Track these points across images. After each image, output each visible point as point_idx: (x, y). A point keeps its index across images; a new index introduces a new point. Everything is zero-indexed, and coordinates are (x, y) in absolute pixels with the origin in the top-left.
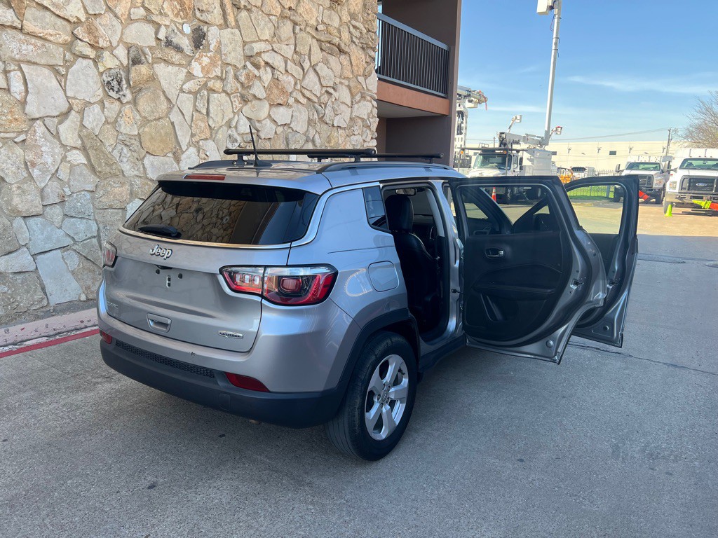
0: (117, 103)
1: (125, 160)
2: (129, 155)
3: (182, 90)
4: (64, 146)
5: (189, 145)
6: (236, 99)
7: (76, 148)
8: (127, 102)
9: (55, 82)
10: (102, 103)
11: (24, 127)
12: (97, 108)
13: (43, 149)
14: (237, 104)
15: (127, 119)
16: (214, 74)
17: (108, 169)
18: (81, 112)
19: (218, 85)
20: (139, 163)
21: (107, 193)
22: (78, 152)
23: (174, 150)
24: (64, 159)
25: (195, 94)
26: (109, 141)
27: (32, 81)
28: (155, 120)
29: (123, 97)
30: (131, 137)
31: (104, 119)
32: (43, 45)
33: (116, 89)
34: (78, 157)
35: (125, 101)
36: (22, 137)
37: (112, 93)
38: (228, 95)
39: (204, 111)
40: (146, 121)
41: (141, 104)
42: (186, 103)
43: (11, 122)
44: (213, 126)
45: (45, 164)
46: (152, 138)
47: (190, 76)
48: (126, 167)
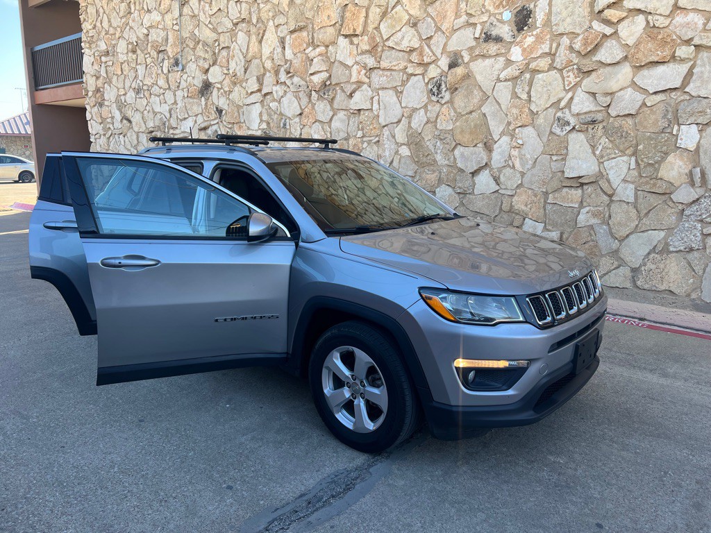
0: (438, 105)
1: (439, 151)
2: (441, 147)
3: (498, 80)
4: (397, 143)
5: (502, 134)
6: (571, 74)
7: (404, 144)
8: (445, 103)
9: (395, 98)
10: (425, 107)
11: (378, 132)
12: (422, 111)
13: (386, 146)
14: (572, 78)
15: (443, 117)
16: (540, 52)
17: (425, 159)
18: (410, 117)
19: (543, 63)
20: (450, 154)
21: (421, 179)
22: (405, 147)
23: (485, 140)
24: (397, 152)
25: (514, 79)
26: (427, 136)
27: (382, 101)
28: (467, 114)
29: (441, 99)
30: (446, 132)
31: (426, 119)
32: (391, 74)
33: (436, 94)
34: (405, 151)
35: (443, 102)
36: (377, 139)
37: (434, 98)
38: (561, 71)
39: (524, 96)
40: (459, 115)
41: (456, 102)
42: (503, 93)
43: (371, 130)
44: (535, 111)
45: (385, 156)
46: (462, 131)
47: (509, 62)
48: (439, 157)
